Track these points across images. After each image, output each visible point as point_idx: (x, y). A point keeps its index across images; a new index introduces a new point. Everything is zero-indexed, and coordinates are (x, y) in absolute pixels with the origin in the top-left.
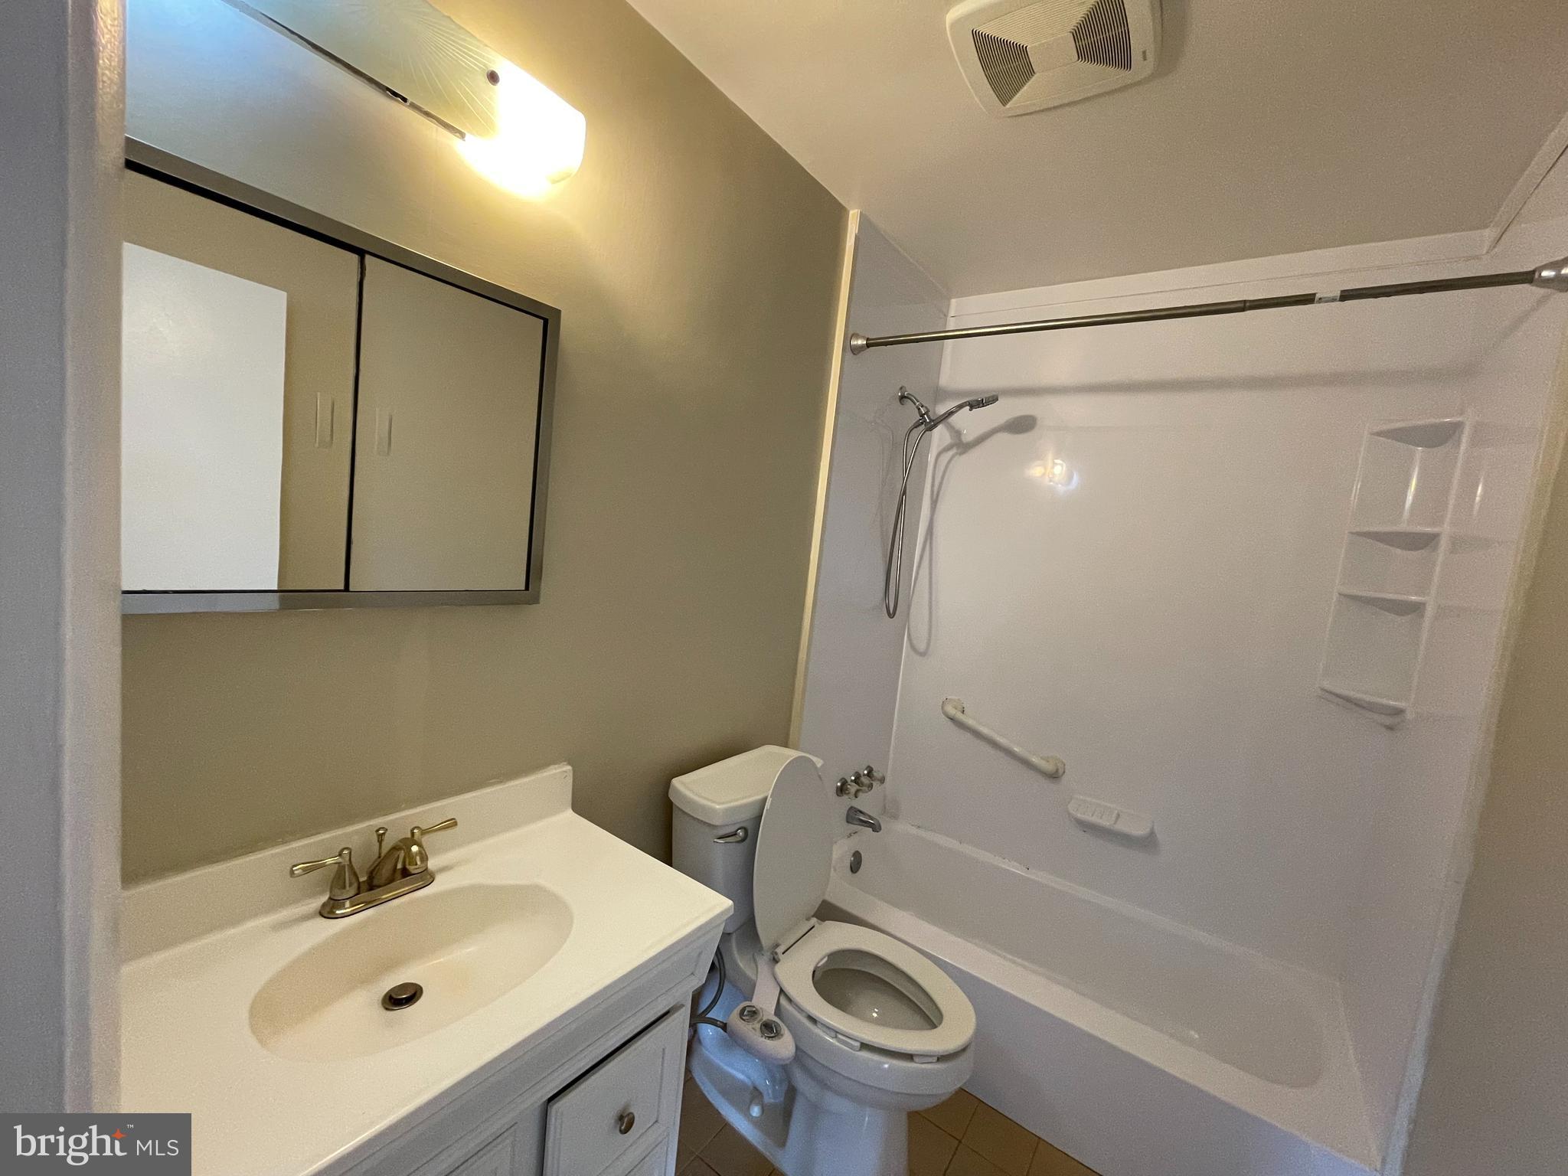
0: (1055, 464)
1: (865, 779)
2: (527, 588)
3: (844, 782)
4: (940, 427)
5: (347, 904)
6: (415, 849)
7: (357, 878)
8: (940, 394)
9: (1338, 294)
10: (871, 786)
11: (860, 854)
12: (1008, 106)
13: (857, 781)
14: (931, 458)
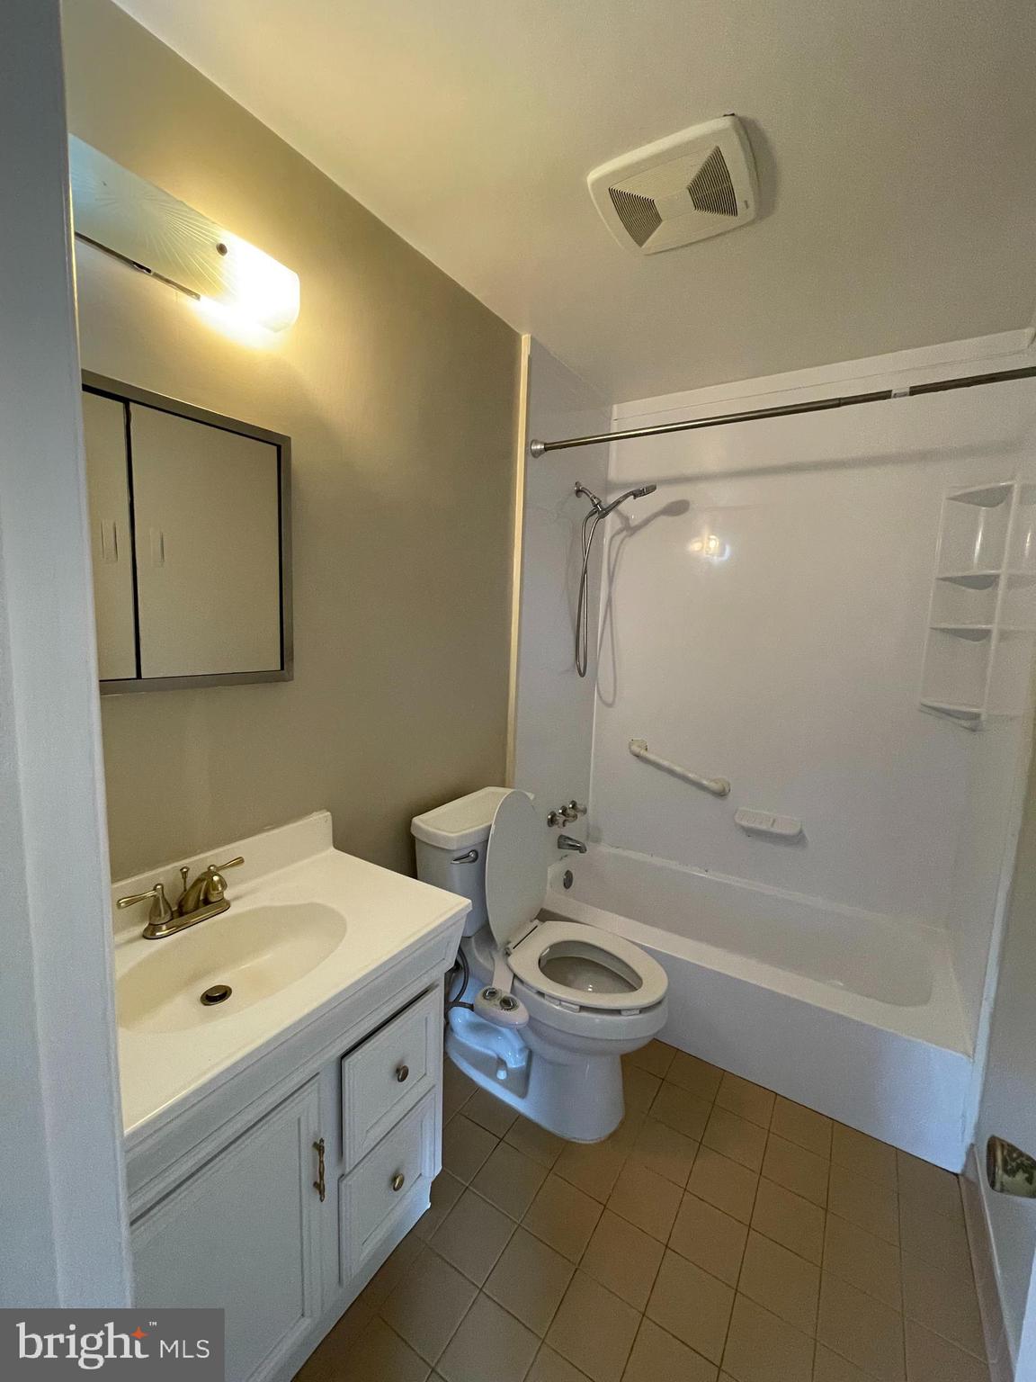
0: (709, 539)
1: (571, 811)
2: (282, 668)
3: (554, 815)
4: (611, 514)
5: (164, 927)
6: (216, 878)
7: (171, 909)
8: (609, 487)
9: (908, 390)
10: (575, 817)
11: (571, 874)
12: (643, 247)
13: (564, 812)
14: (606, 541)
